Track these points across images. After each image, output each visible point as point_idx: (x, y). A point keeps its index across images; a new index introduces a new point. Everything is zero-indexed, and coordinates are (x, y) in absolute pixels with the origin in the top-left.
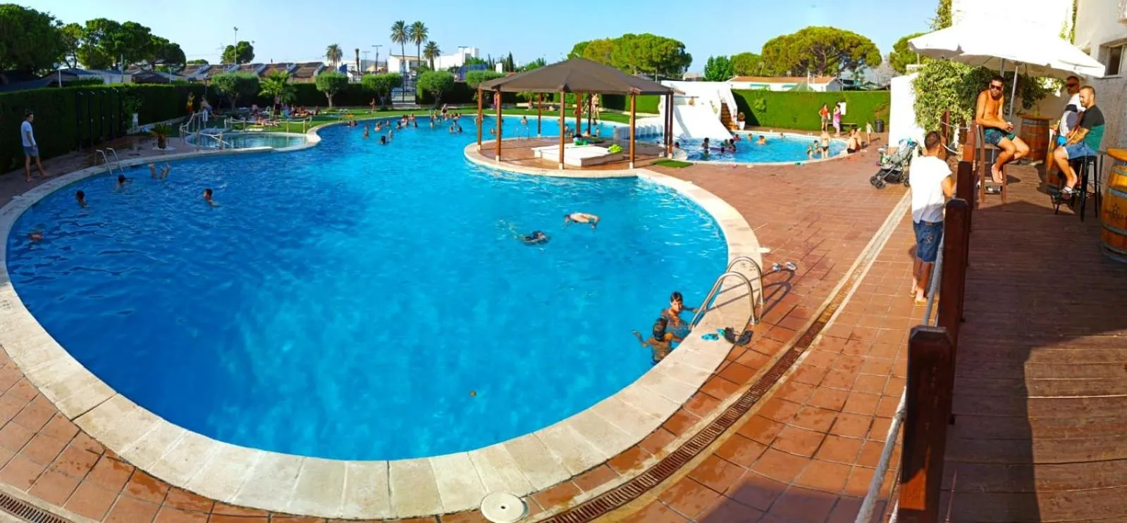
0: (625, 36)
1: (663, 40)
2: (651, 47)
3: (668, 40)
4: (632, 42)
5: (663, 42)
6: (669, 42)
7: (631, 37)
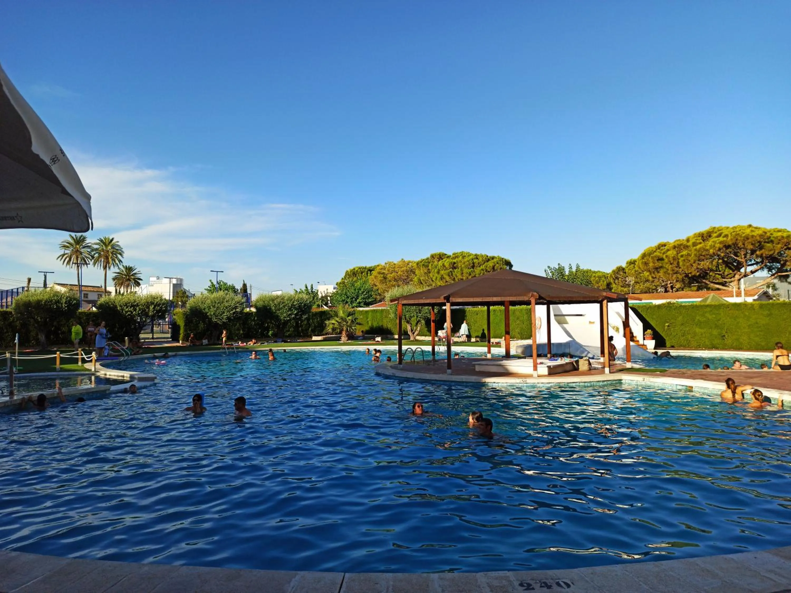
0: (433, 256)
1: (488, 259)
2: (473, 267)
3: (493, 258)
4: (447, 262)
5: (488, 260)
6: (495, 260)
7: (441, 257)
